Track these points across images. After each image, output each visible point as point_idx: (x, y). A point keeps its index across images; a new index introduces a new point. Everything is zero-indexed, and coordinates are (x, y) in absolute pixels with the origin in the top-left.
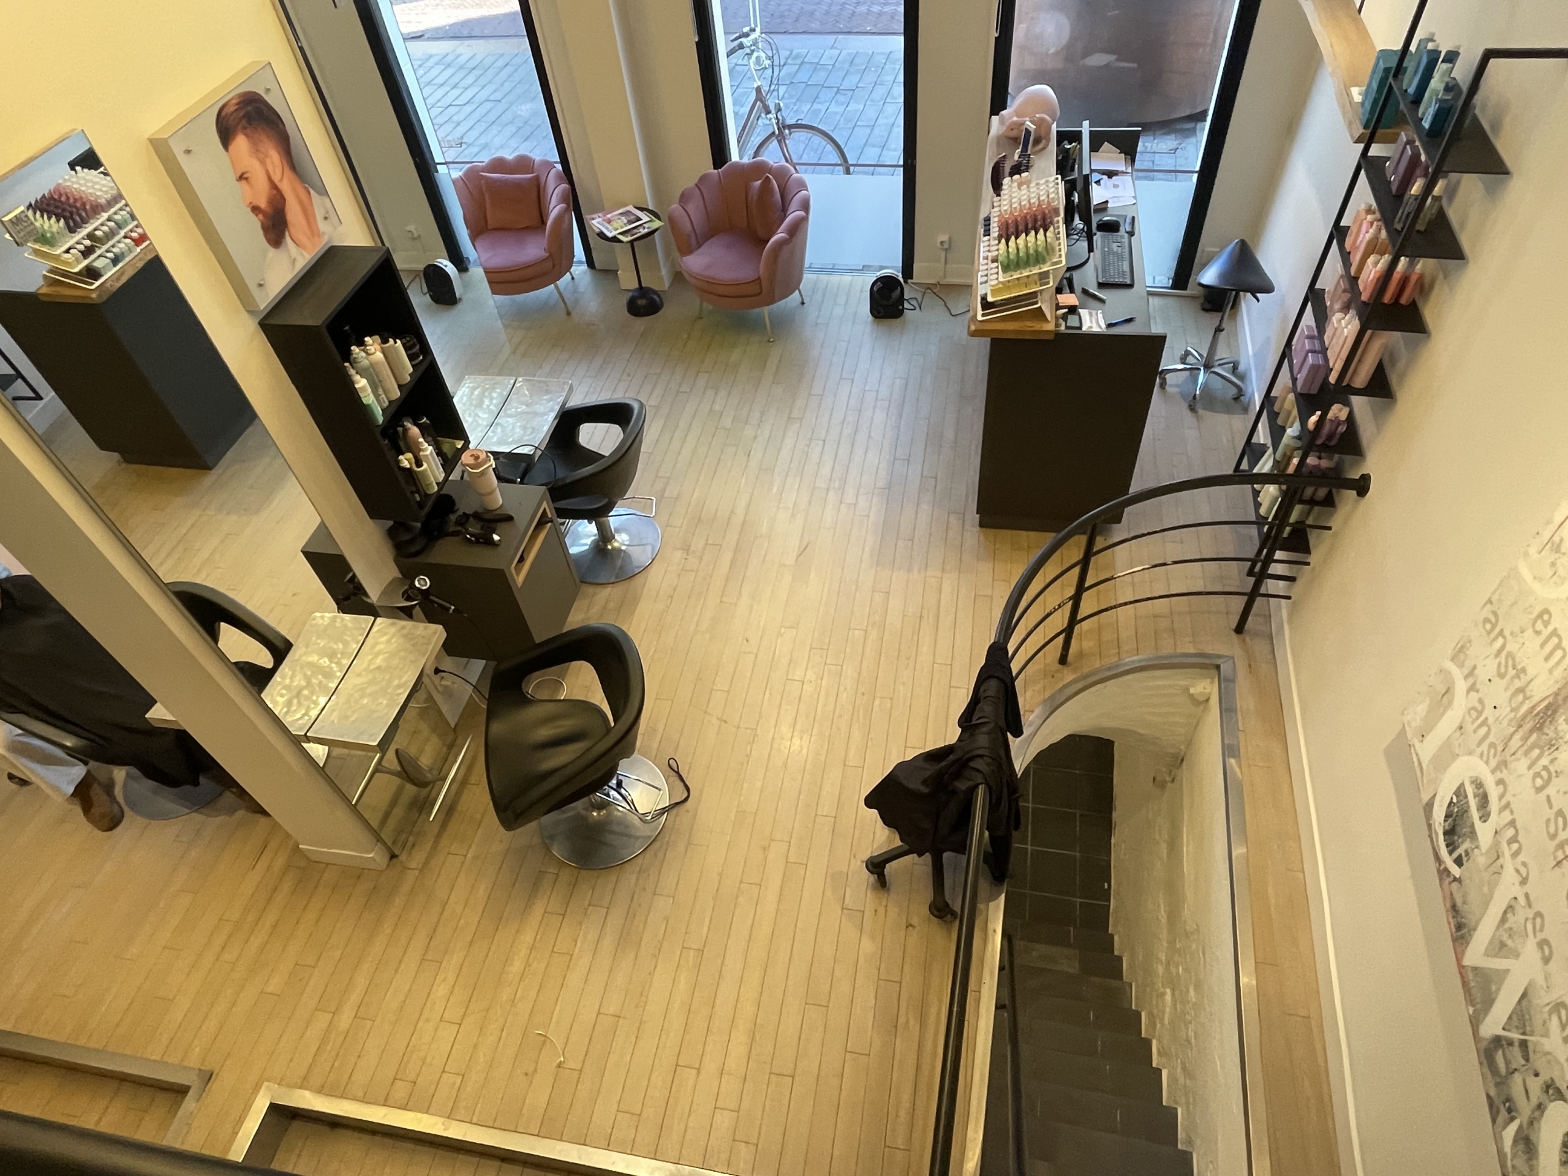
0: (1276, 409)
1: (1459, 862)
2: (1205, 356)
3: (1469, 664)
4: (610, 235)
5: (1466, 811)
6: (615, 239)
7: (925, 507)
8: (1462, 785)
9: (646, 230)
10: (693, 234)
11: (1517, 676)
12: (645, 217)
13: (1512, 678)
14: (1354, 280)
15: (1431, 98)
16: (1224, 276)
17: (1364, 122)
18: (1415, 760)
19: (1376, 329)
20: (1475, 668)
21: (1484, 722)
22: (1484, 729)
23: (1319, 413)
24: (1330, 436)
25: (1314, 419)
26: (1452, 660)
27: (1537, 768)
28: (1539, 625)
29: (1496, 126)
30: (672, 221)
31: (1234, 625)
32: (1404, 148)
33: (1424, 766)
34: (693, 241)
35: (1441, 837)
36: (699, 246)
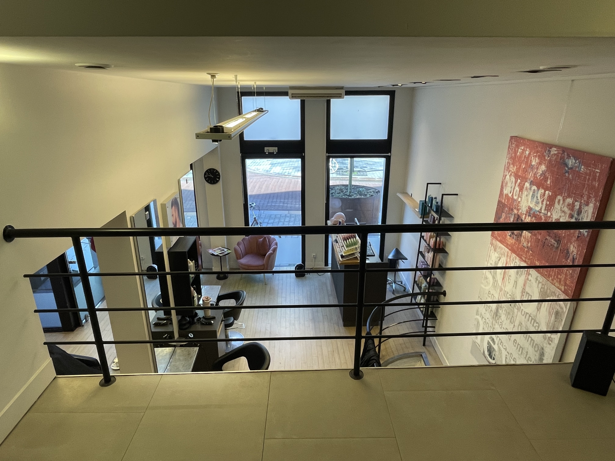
0: (418, 283)
1: (494, 359)
2: (393, 280)
3: (480, 314)
4: (216, 254)
5: (491, 346)
6: (217, 255)
7: (326, 323)
8: (488, 341)
9: (227, 253)
10: (241, 254)
11: (489, 308)
12: (226, 250)
13: (489, 310)
14: (429, 245)
15: (434, 206)
16: (393, 256)
17: (421, 214)
18: (477, 344)
19: (437, 253)
20: (481, 313)
21: (487, 323)
22: (488, 324)
23: (429, 277)
24: (433, 283)
25: (428, 279)
26: (477, 315)
27: (499, 323)
28: (489, 295)
29: (448, 210)
30: (235, 250)
31: (422, 344)
32: (431, 216)
33: (479, 344)
34: (242, 256)
35: (488, 356)
36: (243, 257)
